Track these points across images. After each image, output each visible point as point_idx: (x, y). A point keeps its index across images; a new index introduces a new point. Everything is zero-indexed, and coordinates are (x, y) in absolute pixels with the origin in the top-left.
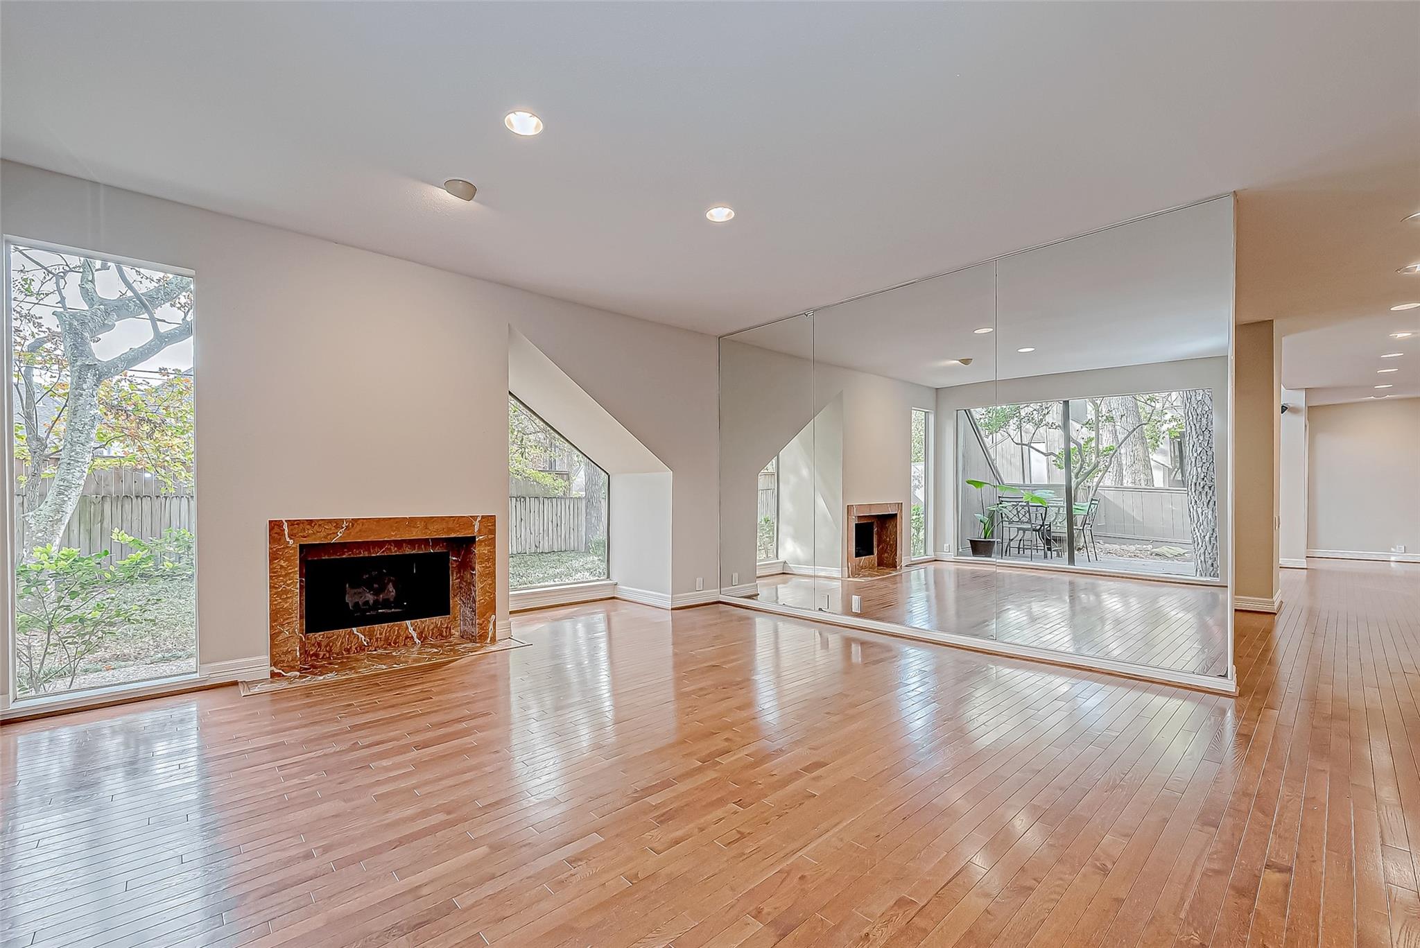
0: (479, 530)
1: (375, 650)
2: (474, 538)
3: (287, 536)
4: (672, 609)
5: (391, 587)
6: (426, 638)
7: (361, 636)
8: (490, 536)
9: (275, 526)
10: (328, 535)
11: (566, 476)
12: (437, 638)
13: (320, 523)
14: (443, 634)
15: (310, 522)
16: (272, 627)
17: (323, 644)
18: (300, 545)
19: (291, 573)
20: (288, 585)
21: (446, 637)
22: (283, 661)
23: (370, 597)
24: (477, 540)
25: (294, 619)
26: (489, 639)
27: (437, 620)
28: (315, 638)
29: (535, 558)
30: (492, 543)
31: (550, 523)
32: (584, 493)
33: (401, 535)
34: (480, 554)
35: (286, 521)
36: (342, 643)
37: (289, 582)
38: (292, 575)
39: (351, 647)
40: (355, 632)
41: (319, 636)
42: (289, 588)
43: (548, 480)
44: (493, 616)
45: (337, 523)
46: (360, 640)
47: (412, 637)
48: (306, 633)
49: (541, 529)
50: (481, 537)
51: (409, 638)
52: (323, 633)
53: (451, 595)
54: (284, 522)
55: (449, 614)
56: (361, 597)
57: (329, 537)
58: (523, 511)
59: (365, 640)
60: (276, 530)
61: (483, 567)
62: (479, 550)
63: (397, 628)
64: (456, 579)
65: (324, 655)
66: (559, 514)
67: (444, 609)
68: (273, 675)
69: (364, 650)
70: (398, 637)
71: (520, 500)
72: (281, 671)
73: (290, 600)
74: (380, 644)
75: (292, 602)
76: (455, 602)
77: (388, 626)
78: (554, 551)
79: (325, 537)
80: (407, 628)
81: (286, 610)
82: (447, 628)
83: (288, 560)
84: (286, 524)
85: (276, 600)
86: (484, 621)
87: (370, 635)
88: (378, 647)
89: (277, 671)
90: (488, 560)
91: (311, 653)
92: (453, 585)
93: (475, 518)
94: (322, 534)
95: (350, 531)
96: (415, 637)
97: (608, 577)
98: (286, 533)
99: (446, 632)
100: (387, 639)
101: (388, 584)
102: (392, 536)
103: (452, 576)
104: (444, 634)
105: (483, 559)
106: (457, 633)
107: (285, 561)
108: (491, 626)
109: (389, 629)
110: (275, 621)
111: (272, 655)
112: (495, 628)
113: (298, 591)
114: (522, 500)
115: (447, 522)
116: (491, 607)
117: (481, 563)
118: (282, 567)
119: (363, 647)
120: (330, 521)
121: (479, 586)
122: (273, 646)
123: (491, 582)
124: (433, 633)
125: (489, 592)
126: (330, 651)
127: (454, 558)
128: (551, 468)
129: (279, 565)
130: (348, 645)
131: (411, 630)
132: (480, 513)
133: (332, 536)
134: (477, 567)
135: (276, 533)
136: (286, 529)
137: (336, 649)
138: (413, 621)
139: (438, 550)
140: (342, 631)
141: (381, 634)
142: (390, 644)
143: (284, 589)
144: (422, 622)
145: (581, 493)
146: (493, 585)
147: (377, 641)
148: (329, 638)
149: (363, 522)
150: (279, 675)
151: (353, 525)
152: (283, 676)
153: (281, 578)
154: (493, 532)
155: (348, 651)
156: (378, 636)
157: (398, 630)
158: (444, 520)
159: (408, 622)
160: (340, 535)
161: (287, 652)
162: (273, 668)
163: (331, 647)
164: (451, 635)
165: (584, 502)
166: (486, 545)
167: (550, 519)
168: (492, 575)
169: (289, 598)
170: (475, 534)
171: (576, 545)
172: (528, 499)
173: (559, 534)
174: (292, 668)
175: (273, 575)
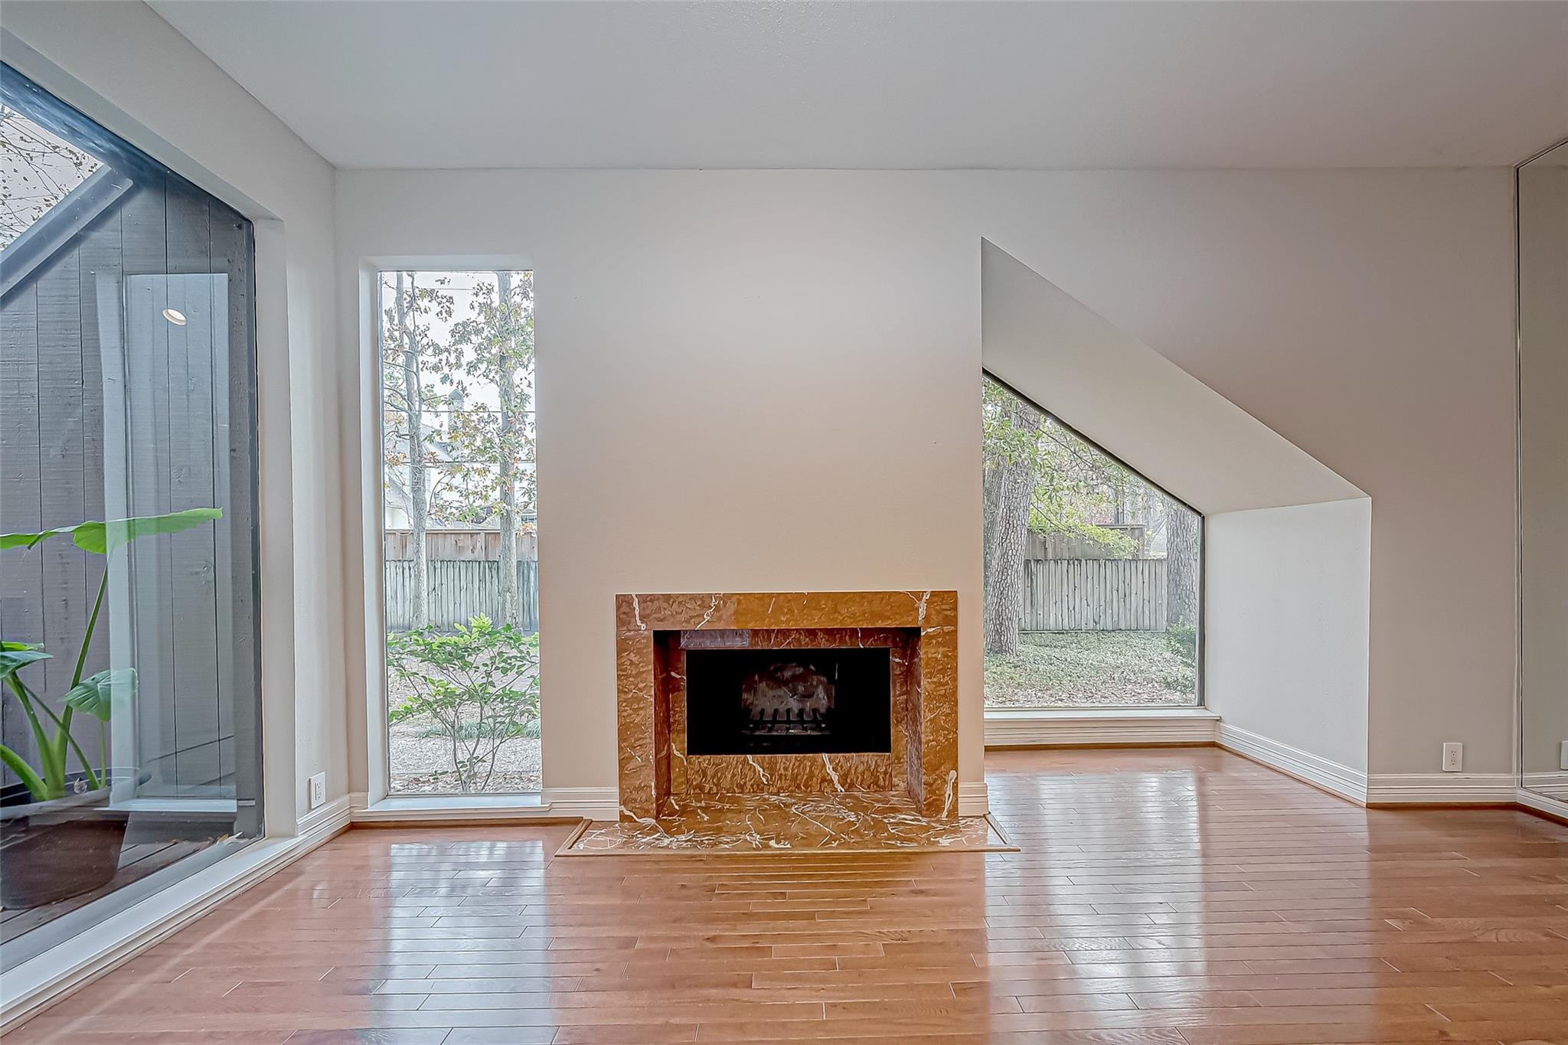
0: (927, 618)
1: (777, 794)
2: (917, 631)
3: (638, 618)
4: (1371, 807)
5: (821, 692)
6: (852, 785)
7: (758, 768)
8: (947, 629)
9: (623, 602)
10: (692, 617)
11: (1137, 531)
12: (869, 787)
13: (680, 599)
14: (878, 783)
15: (667, 598)
16: (620, 748)
17: (709, 773)
18: (654, 631)
19: (643, 672)
20: (640, 690)
21: (884, 788)
22: (635, 800)
23: (794, 705)
24: (923, 634)
25: (648, 741)
26: (945, 813)
27: (870, 758)
28: (699, 762)
29: (1093, 638)
30: (950, 640)
31: (1115, 592)
32: (1166, 554)
33: (796, 620)
34: (929, 659)
35: (636, 595)
36: (734, 775)
37: (641, 685)
38: (644, 675)
39: (745, 783)
40: (751, 762)
41: (704, 760)
42: (642, 694)
43: (1111, 537)
44: (953, 773)
45: (703, 600)
46: (757, 774)
47: (831, 781)
48: (688, 754)
49: (1103, 600)
50: (929, 630)
51: (826, 781)
52: (708, 756)
53: (893, 720)
54: (634, 596)
55: (890, 751)
56: (782, 702)
57: (692, 621)
58: (1077, 578)
59: (763, 775)
60: (624, 609)
61: (933, 683)
62: (926, 652)
63: (809, 764)
64: (900, 695)
65: (711, 789)
66: (1127, 582)
67: (882, 744)
68: (624, 818)
69: (763, 789)
70: (811, 775)
71: (1074, 563)
72: (632, 814)
73: (642, 712)
74: (785, 784)
75: (645, 716)
76: (898, 732)
77: (796, 758)
78: (1121, 630)
79: (688, 621)
80: (824, 765)
81: (638, 726)
82: (885, 773)
83: (639, 652)
84: (636, 600)
85: (626, 711)
86: (935, 780)
87: (771, 769)
88: (782, 788)
89: (628, 813)
90: (943, 671)
91: (694, 783)
92: (895, 703)
93: (919, 595)
94: (683, 617)
95: (721, 612)
96: (836, 781)
97: (1202, 703)
98: (637, 613)
99: (884, 780)
100: (794, 778)
101: (817, 686)
102: (783, 622)
103: (894, 688)
104: (881, 782)
105: (934, 668)
106: (901, 784)
107: (636, 654)
108: (949, 791)
109: (797, 764)
110: (625, 740)
111: (621, 788)
112: (956, 793)
113: (652, 699)
114: (1076, 562)
115: (870, 602)
116: (949, 755)
117: (931, 675)
118: (632, 663)
119: (762, 785)
120: (693, 598)
121: (926, 716)
122: (622, 776)
123: (948, 711)
124: (863, 779)
125: (947, 729)
126: (717, 785)
127: (897, 660)
128: (1117, 524)
129: (628, 659)
130: (741, 779)
131: (829, 768)
132: (927, 586)
133: (697, 620)
134: (924, 682)
135: (624, 613)
136: (637, 608)
137: (726, 783)
138: (833, 755)
139: (871, 644)
140: (733, 758)
141: (786, 769)
142: (798, 787)
143: (635, 695)
144: (847, 760)
145: (1163, 554)
146: (953, 715)
147: (780, 779)
148: (717, 765)
149: (738, 599)
150: (630, 819)
151: (725, 604)
152: (635, 821)
153: (631, 679)
154: (953, 621)
155: (742, 787)
156: (782, 771)
157: (811, 767)
158: (864, 597)
159: (825, 756)
160: (707, 618)
161: (639, 789)
162: (623, 808)
163: (719, 779)
164: (892, 786)
165: (1165, 565)
166: (939, 644)
167: (1115, 587)
168: (952, 698)
169: (642, 708)
170: (920, 624)
171: (1153, 623)
172: (1084, 562)
173: (1128, 606)
174: (646, 813)
175: (622, 673)
